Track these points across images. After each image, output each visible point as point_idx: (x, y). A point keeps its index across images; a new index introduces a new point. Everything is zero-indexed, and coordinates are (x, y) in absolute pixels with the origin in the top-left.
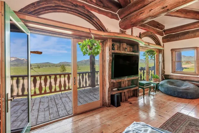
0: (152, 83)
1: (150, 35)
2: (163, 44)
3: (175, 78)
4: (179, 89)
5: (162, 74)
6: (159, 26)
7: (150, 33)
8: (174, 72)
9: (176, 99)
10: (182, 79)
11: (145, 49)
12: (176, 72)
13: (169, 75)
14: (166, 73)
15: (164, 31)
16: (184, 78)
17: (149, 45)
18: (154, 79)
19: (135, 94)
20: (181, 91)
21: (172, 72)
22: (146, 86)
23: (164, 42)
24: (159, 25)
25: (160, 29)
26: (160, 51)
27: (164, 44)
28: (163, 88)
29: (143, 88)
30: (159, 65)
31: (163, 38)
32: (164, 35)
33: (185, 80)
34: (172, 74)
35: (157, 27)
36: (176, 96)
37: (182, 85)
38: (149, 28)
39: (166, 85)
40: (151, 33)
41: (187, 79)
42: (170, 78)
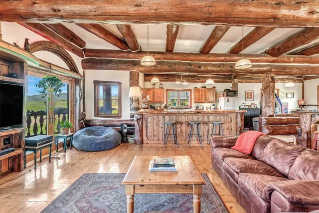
0: (61, 137)
1: (55, 50)
2: (84, 72)
3: (98, 124)
4: (97, 139)
5: (79, 120)
6: (74, 39)
7: (54, 47)
8: (97, 115)
9: (91, 155)
10: (105, 124)
11: (44, 74)
12: (100, 115)
13: (90, 121)
14: (87, 118)
15: (85, 50)
16: (108, 123)
17: (51, 67)
18: (64, 130)
19: (16, 166)
20: (99, 141)
21: (95, 116)
22: (39, 145)
23: (84, 68)
24: (76, 38)
25: (78, 45)
26: (77, 82)
27: (85, 70)
28: (78, 141)
29: (34, 150)
30: (75, 105)
31: (83, 62)
32: (85, 58)
33: (108, 126)
34: (94, 118)
35: (71, 40)
36: (93, 150)
37: (103, 133)
38: (53, 36)
39: (82, 137)
40: (58, 46)
41: (110, 124)
42: (91, 124)
